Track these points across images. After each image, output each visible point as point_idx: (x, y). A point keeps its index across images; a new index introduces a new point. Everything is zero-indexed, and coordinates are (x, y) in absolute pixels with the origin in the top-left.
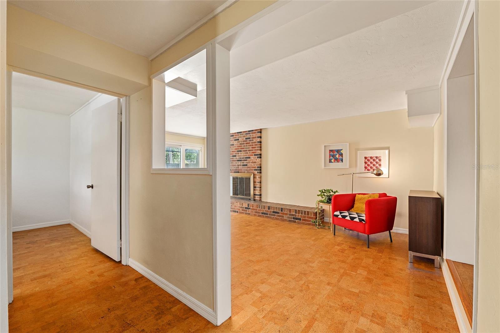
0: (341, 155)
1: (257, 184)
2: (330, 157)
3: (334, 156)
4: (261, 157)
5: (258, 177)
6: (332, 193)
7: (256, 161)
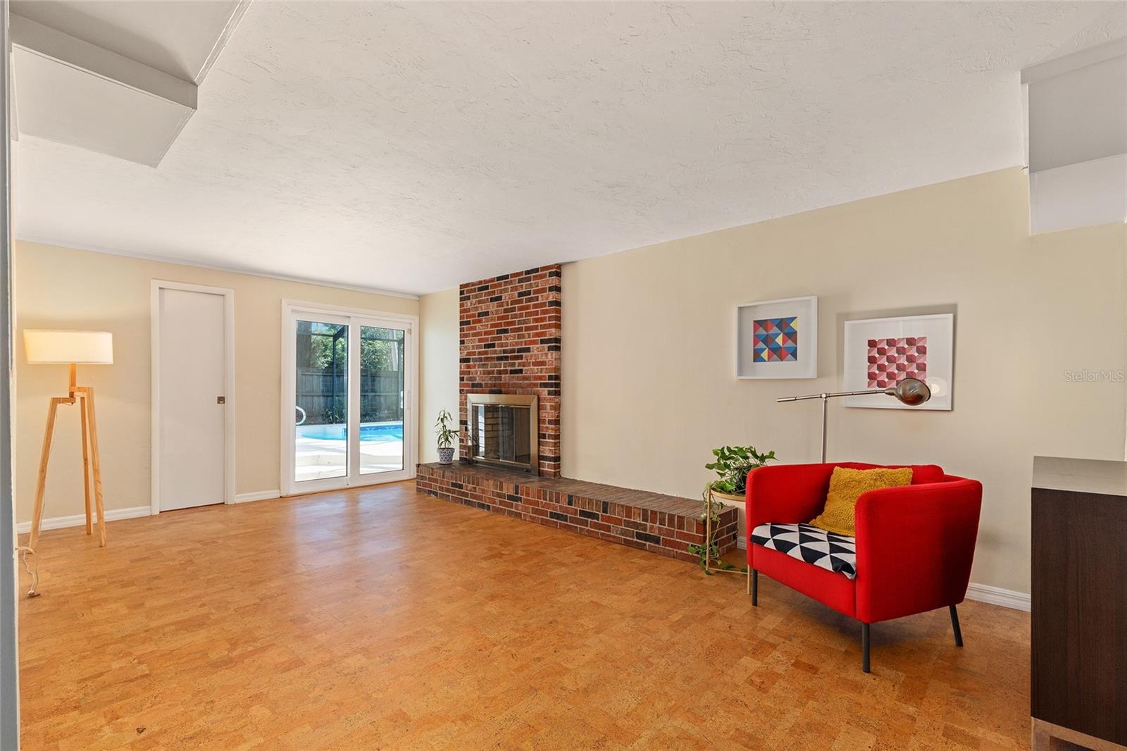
0: (792, 335)
1: (547, 425)
2: (755, 343)
3: (768, 340)
4: (558, 349)
5: (551, 406)
6: (753, 461)
7: (544, 359)
